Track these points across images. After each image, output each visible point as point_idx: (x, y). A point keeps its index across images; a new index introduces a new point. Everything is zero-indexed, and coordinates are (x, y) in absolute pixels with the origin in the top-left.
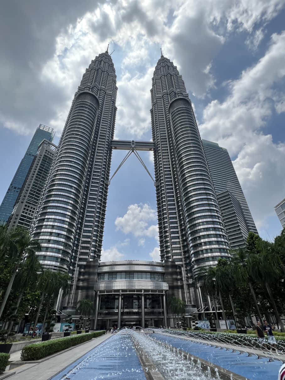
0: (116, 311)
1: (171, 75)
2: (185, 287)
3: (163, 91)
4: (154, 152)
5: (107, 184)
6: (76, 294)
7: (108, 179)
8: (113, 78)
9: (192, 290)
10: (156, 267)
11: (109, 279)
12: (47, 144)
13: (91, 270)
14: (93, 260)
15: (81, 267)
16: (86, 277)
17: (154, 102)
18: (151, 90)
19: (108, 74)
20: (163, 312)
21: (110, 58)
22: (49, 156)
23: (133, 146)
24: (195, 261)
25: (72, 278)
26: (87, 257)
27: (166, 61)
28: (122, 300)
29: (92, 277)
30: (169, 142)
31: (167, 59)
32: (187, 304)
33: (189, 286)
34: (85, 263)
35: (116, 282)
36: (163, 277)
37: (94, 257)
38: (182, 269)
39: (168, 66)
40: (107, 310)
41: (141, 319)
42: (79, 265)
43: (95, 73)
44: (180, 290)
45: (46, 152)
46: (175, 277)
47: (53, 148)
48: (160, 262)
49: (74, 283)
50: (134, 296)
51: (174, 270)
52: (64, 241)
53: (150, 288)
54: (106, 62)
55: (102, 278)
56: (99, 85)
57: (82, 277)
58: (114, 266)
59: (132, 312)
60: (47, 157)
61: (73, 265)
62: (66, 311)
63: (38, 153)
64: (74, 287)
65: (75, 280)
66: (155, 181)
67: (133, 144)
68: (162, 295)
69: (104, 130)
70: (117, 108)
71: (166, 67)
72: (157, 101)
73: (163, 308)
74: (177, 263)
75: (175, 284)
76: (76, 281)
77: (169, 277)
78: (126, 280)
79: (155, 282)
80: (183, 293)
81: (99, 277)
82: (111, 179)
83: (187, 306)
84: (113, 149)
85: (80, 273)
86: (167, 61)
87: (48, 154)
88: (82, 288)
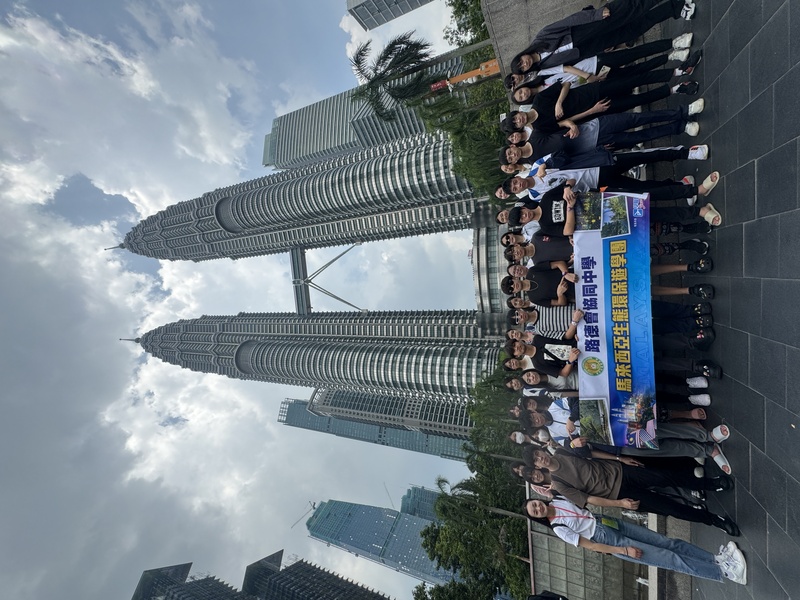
1: (164, 230)
3: (198, 243)
4: (308, 249)
5: (367, 314)
7: (360, 314)
10: (480, 236)
12: (314, 406)
13: (487, 320)
14: (475, 320)
15: (484, 334)
16: (496, 326)
17: (219, 255)
18: (196, 262)
19: (184, 334)
21: (149, 333)
23: (302, 282)
26: (472, 327)
29: (496, 319)
36: (492, 230)
37: (471, 319)
38: (479, 201)
42: (483, 337)
43: (188, 355)
45: (325, 404)
46: (490, 212)
47: (318, 397)
48: (472, 230)
51: (481, 213)
52: (458, 359)
55: (497, 306)
57: (497, 331)
60: (333, 401)
61: (482, 343)
65: (500, 338)
66: (355, 244)
67: (298, 282)
70: (241, 313)
72: (217, 251)
74: (473, 210)
81: (497, 310)
82: (359, 309)
84: (312, 311)
85: (492, 334)
86: (131, 238)
87: (328, 401)
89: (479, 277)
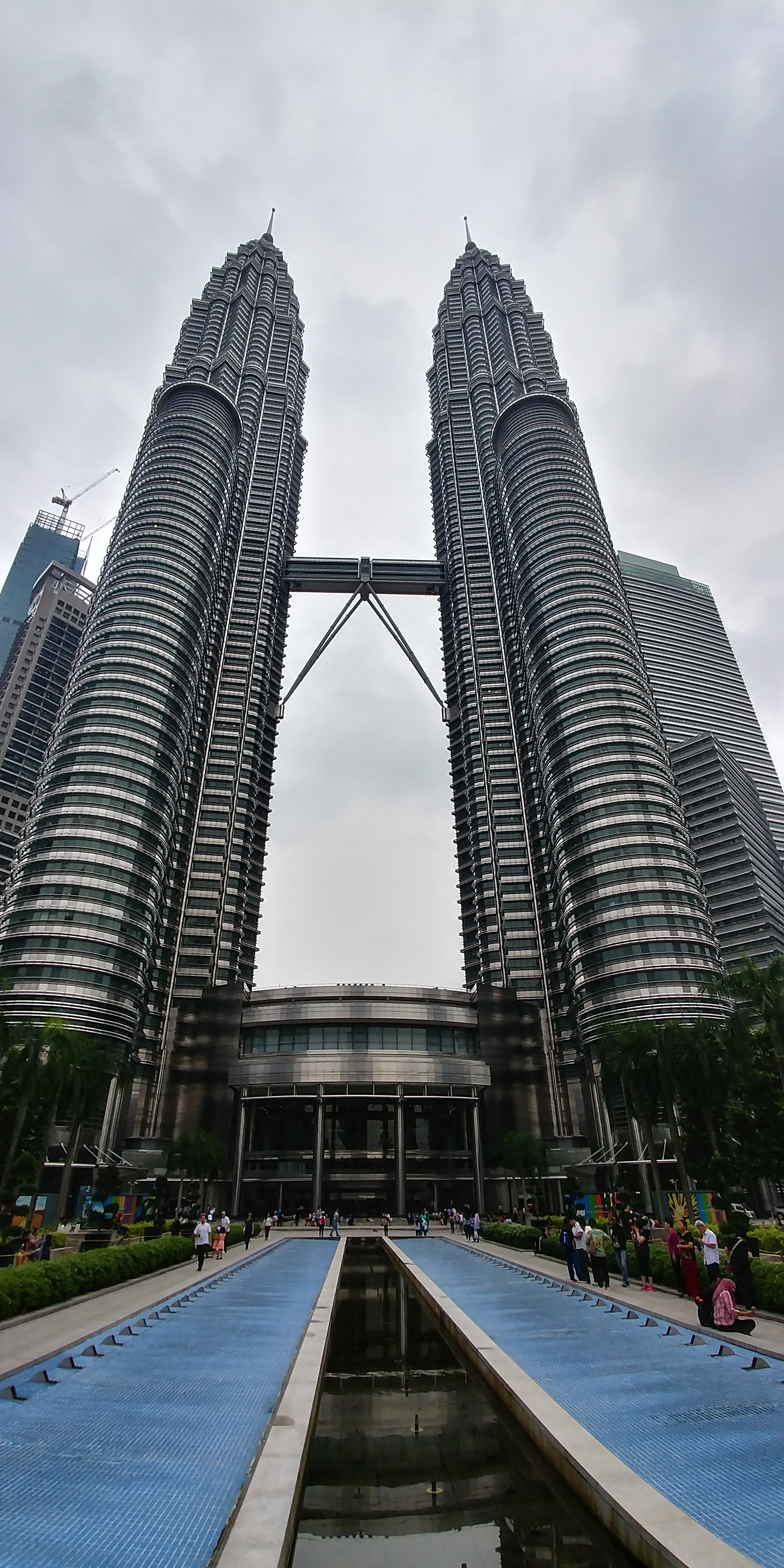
0: (309, 1157)
1: (503, 315)
2: (551, 1076)
3: (471, 375)
4: (441, 600)
5: (271, 715)
6: (171, 1097)
7: (275, 699)
8: (291, 332)
9: (575, 1086)
10: (448, 1008)
11: (283, 1048)
12: (61, 580)
13: (220, 1018)
14: (225, 983)
15: (182, 1004)
16: (204, 1039)
17: (440, 418)
18: (428, 374)
19: (273, 317)
20: (471, 1162)
21: (280, 259)
22: (72, 624)
23: (365, 578)
24: (585, 986)
25: (153, 1045)
26: (205, 973)
27: (485, 264)
28: (329, 1121)
29: (224, 1040)
30: (497, 558)
31: (488, 255)
32: (556, 1134)
33: (564, 1072)
34: (197, 993)
35: (305, 1059)
36: (471, 1043)
37: (230, 974)
38: (542, 1014)
39: (492, 282)
40: (274, 1152)
41: (395, 1183)
42: (176, 1001)
43: (224, 315)
44: (533, 1086)
45: (59, 607)
46: (513, 1041)
47: (83, 593)
48: (464, 990)
49: (164, 1061)
50: (370, 1108)
51: (514, 1017)
52: (120, 918)
53: (423, 1079)
54: (264, 275)
55: (259, 1045)
56: (241, 359)
57: (188, 1041)
58: (299, 1006)
59: (362, 1159)
60: (64, 624)
61: (160, 997)
62: (134, 1152)
63: (32, 611)
64: (162, 1075)
65: (166, 1049)
66: (446, 705)
67: (365, 570)
68: (470, 1104)
69: (261, 521)
70: (305, 443)
71: (486, 284)
72: (450, 408)
73: (472, 1147)
74: (521, 995)
75: (515, 1065)
76: (169, 1056)
77: (494, 1041)
78: (340, 1051)
79: (443, 1059)
80: (543, 1097)
81: (248, 1042)
82: (286, 699)
83: (555, 1141)
84: (293, 591)
85: (182, 1029)
86: (490, 260)
87: (66, 615)
88: (190, 1078)
89: (345, 999)
